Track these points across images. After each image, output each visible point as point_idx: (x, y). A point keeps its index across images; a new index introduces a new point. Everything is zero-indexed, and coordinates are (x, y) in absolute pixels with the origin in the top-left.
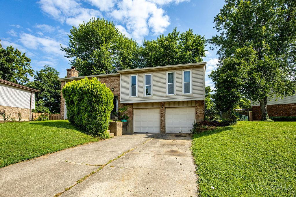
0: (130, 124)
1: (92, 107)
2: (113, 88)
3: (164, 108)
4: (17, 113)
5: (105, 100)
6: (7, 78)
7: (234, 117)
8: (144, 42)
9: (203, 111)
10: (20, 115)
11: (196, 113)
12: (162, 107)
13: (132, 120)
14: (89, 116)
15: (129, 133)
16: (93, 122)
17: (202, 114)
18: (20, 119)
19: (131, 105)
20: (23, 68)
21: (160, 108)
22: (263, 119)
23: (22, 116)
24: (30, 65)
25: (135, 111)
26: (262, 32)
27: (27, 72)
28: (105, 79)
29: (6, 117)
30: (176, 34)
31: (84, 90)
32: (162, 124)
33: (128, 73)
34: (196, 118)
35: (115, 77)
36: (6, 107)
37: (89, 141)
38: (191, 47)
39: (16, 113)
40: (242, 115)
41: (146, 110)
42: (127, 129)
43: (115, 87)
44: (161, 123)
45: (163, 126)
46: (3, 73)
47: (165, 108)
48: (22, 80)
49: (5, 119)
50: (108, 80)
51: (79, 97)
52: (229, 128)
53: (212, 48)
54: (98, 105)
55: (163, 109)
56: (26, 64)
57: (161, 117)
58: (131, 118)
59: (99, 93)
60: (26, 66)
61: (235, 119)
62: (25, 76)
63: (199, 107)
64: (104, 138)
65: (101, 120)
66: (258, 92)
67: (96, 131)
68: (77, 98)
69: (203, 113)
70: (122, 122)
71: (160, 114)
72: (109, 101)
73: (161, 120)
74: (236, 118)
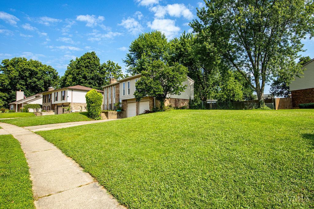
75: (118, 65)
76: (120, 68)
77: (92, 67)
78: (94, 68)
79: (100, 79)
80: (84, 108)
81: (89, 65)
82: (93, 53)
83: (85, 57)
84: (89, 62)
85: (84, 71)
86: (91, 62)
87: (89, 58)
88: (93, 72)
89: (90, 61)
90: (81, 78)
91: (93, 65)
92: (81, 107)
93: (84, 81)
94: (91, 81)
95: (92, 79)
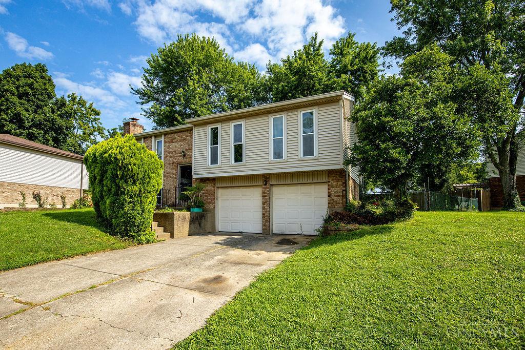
0: (209, 215)
1: (118, 187)
2: (183, 152)
3: (268, 186)
4: (60, 196)
5: (138, 174)
6: (61, 142)
7: (407, 205)
8: (268, 67)
9: (343, 190)
10: (63, 198)
11: (329, 196)
12: (266, 185)
13: (214, 208)
14: (114, 203)
15: (207, 231)
16: (120, 215)
17: (341, 198)
18: (64, 205)
19: (213, 180)
20: (90, 125)
21: (261, 185)
22: (508, 205)
23: (66, 201)
24: (100, 121)
25: (220, 192)
26: (486, 16)
27: (95, 131)
28: (172, 135)
29: (42, 202)
30: (317, 45)
31: (105, 157)
32: (266, 217)
33: (205, 123)
34: (330, 205)
35: (188, 131)
36: (42, 187)
37: (102, 249)
38: (350, 67)
39: (57, 196)
40: (460, 198)
41: (239, 190)
42: (202, 225)
43: (186, 150)
44: (263, 214)
45: (267, 221)
46: (55, 135)
47: (272, 185)
48: (88, 143)
49: (41, 206)
50: (178, 138)
51: (100, 170)
52: (384, 228)
53: (387, 65)
54: (126, 182)
55: (267, 188)
56: (94, 119)
57: (264, 204)
58: (212, 205)
59: (126, 161)
60: (94, 123)
61: (408, 208)
62: (92, 137)
63: (334, 183)
64: (140, 243)
65: (133, 209)
66: (450, 148)
67: (126, 230)
68: (99, 171)
69: (343, 196)
70: (189, 213)
71: (261, 198)
72: (148, 175)
73: (264, 208)
74: (411, 207)
75: (94, 106)
76: (97, 114)
77: (38, 99)
78: (43, 101)
79: (58, 130)
80: (33, 199)
81: (29, 91)
82: (41, 68)
83: (19, 72)
84: (31, 86)
85: (14, 104)
86: (36, 85)
87: (29, 76)
88: (40, 111)
89: (32, 83)
90: (6, 120)
91: (42, 94)
92: (23, 195)
93: (15, 130)
94: (35, 131)
95: (38, 126)
